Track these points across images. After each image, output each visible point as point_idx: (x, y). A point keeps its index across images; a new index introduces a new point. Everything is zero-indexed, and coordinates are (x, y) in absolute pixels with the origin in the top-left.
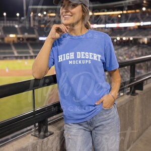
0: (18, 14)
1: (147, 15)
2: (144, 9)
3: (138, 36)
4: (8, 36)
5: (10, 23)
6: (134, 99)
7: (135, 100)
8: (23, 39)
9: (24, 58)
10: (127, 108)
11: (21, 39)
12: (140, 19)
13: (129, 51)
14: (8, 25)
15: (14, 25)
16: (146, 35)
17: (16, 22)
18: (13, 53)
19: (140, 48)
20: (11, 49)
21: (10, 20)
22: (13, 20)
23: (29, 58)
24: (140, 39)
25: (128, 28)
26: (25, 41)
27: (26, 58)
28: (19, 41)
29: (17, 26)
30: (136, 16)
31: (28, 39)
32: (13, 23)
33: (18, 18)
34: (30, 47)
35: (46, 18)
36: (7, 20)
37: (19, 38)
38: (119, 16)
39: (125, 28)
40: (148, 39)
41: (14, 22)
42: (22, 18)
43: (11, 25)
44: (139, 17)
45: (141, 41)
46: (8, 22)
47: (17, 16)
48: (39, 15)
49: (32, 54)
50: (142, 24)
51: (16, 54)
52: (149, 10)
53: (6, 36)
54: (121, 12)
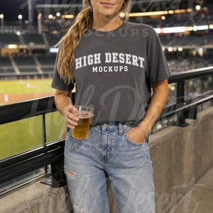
0: (20, 17)
1: (203, 16)
2: (198, 8)
3: (191, 45)
4: (6, 46)
5: (9, 29)
6: (182, 132)
7: (185, 133)
8: (27, 51)
9: (28, 77)
10: (173, 145)
11: (25, 52)
12: (193, 21)
13: (177, 67)
14: (7, 31)
15: (15, 31)
16: (201, 44)
17: (18, 27)
18: (13, 71)
19: (193, 62)
20: (11, 65)
21: (8, 25)
22: (13, 25)
23: (36, 77)
24: (193, 49)
25: (176, 35)
26: (30, 54)
27: (32, 77)
28: (22, 54)
29: (18, 33)
30: (187, 18)
31: (35, 51)
32: (12, 29)
33: (20, 22)
34: (37, 62)
35: (60, 21)
36: (5, 25)
37: (21, 50)
38: (163, 18)
39: (172, 35)
40: (204, 49)
41: (15, 27)
42: (27, 22)
43: (11, 31)
44: (191, 19)
45: (194, 53)
46: (6, 27)
47: (19, 20)
48: (51, 17)
49: (41, 72)
50: (196, 28)
51: (18, 73)
52: (205, 9)
53: (4, 47)
54: (166, 12)
